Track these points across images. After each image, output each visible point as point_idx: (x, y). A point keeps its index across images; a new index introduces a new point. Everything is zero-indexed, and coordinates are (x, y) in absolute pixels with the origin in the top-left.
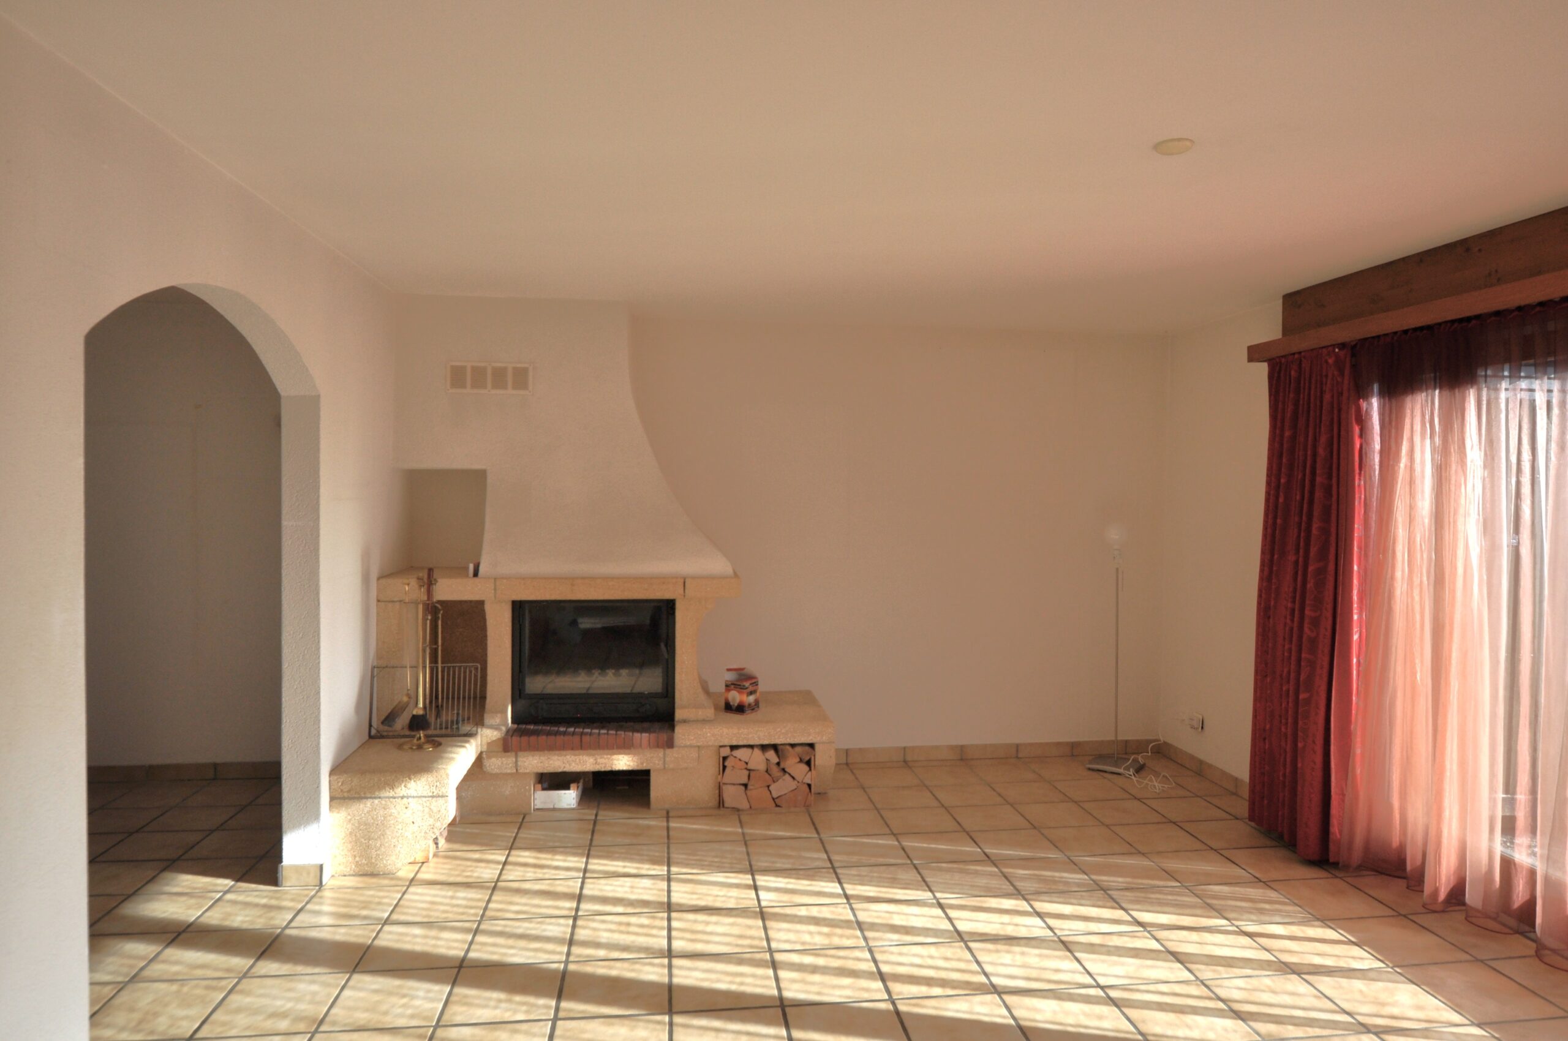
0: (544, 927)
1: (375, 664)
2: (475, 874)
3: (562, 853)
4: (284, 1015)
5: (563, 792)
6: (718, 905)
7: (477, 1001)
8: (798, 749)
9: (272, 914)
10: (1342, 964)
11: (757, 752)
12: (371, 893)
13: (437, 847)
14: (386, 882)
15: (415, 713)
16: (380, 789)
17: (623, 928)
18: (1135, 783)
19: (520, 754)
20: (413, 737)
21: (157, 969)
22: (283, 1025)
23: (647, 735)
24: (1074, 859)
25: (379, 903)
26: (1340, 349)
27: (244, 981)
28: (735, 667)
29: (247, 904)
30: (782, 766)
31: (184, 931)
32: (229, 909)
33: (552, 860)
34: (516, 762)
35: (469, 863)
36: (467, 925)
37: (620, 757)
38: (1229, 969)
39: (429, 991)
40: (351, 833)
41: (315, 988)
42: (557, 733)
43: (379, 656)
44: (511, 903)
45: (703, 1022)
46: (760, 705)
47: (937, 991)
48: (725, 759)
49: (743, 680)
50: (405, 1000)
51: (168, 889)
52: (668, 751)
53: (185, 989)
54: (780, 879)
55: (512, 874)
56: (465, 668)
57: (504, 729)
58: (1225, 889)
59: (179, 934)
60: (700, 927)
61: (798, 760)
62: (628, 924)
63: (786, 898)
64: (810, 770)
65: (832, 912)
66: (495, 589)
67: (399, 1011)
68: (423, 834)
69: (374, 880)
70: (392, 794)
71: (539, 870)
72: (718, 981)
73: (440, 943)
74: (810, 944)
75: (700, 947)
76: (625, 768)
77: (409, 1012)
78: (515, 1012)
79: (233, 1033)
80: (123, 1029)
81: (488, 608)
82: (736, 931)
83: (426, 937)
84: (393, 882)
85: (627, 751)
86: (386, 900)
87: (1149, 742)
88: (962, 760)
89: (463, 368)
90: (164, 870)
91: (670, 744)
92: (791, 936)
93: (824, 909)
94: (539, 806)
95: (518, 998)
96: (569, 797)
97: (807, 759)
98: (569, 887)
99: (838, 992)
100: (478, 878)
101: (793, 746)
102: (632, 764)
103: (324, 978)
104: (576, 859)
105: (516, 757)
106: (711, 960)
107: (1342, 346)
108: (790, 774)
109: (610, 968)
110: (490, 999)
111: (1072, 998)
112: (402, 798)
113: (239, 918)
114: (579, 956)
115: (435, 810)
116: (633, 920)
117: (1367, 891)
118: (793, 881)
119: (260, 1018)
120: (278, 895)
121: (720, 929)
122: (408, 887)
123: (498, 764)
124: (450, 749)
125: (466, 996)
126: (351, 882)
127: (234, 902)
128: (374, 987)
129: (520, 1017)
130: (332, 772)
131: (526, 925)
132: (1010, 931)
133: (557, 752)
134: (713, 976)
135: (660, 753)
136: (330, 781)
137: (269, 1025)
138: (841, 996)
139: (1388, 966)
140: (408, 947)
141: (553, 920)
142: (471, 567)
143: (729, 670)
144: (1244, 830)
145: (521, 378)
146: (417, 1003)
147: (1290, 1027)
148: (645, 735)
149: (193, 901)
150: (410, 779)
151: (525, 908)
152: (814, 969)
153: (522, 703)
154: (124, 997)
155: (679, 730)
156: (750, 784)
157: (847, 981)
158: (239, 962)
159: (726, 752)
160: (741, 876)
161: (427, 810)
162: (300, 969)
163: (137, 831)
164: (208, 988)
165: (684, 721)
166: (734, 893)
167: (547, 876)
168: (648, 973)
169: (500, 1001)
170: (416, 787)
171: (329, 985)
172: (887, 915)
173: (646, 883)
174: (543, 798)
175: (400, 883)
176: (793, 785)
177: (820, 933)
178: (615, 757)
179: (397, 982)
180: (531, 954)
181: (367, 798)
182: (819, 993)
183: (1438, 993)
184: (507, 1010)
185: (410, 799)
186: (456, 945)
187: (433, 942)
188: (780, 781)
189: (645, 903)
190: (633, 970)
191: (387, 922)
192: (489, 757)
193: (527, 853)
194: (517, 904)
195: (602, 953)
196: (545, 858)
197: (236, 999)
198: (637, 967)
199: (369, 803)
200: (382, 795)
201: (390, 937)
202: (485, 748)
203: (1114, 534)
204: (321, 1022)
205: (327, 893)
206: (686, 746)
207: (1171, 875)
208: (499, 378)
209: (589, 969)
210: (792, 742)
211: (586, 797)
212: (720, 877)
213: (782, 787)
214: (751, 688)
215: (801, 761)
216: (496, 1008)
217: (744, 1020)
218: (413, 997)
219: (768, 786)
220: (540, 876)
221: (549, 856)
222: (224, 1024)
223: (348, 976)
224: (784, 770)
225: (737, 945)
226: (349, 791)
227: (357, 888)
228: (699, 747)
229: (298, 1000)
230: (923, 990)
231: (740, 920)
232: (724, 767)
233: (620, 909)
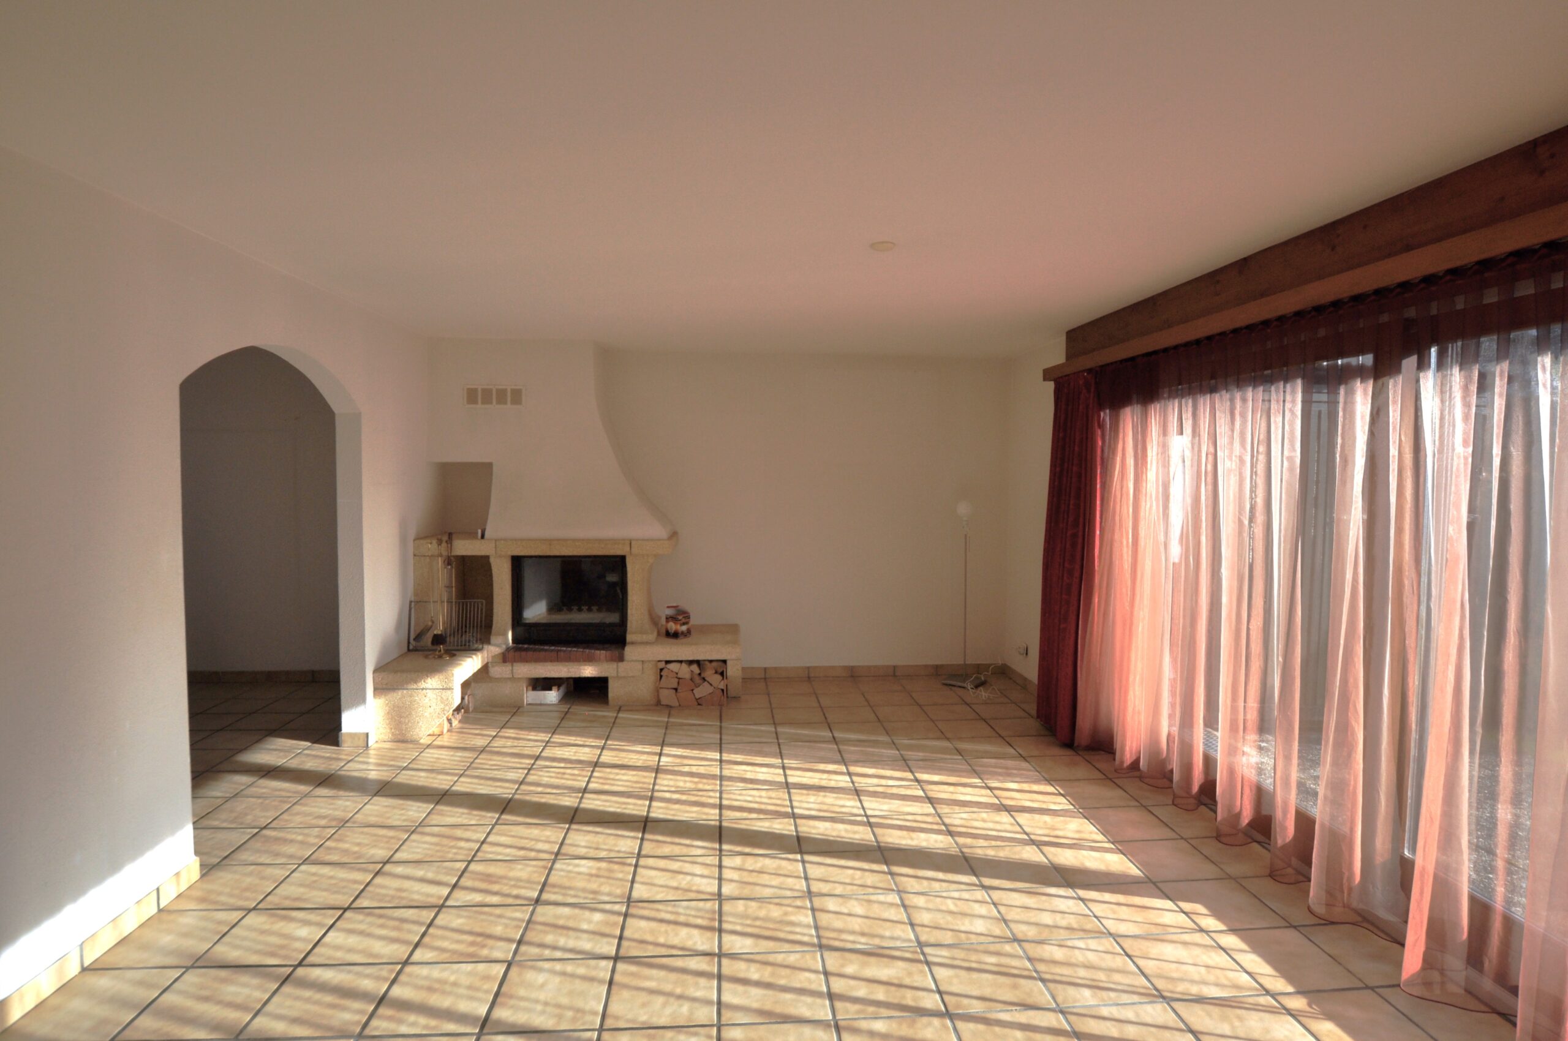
0: (507, 774)
1: (413, 599)
2: (472, 743)
3: (535, 731)
4: (324, 817)
5: (547, 692)
6: (630, 764)
7: (449, 813)
8: (714, 664)
9: (331, 763)
10: (1044, 806)
11: (684, 665)
12: (399, 752)
13: (451, 726)
14: (411, 746)
15: (435, 633)
16: (407, 683)
17: (559, 776)
18: (971, 694)
19: (515, 664)
20: (435, 650)
21: (253, 790)
22: (323, 822)
23: (604, 652)
24: (895, 741)
25: (403, 758)
26: (1088, 374)
27: (305, 799)
28: (675, 605)
29: (316, 757)
30: (703, 675)
31: (273, 771)
32: (304, 759)
33: (528, 735)
34: (512, 670)
35: (470, 736)
36: (456, 771)
37: (586, 667)
38: (962, 808)
39: (419, 807)
40: (388, 713)
41: (348, 803)
42: (541, 650)
43: (416, 594)
44: (490, 760)
45: (590, 828)
46: (692, 633)
47: (754, 816)
48: (661, 670)
49: (680, 615)
50: (403, 812)
51: (268, 746)
52: (620, 664)
53: (267, 801)
54: (680, 750)
55: (498, 743)
56: (474, 603)
57: (504, 647)
58: (993, 761)
59: (269, 772)
60: (612, 776)
61: (714, 672)
62: (564, 774)
63: (678, 761)
64: (723, 679)
65: (706, 770)
66: (496, 548)
67: (398, 817)
68: (437, 714)
69: (404, 745)
70: (415, 686)
71: (516, 741)
72: (610, 806)
73: (436, 781)
74: (682, 787)
75: (606, 787)
76: (589, 675)
77: (404, 818)
78: (471, 819)
79: (292, 825)
80: (225, 821)
81: (492, 560)
82: (635, 779)
83: (427, 777)
84: (415, 746)
85: (591, 663)
86: (407, 756)
87: (989, 665)
88: (852, 676)
89: (476, 390)
90: (266, 736)
91: (621, 659)
92: (671, 783)
93: (702, 767)
94: (530, 701)
95: (475, 812)
96: (552, 696)
97: (721, 671)
98: (533, 751)
99: (686, 815)
100: (474, 745)
101: (711, 661)
102: (594, 672)
103: (355, 798)
104: (544, 735)
105: (512, 666)
106: (610, 795)
107: (1090, 371)
108: (708, 682)
109: (543, 797)
110: (457, 812)
111: (843, 821)
112: (423, 689)
113: (309, 764)
114: (525, 790)
115: (445, 698)
116: (568, 771)
117: (1094, 764)
118: (688, 751)
119: (310, 818)
120: (338, 752)
121: (625, 778)
122: (425, 749)
123: (500, 671)
124: (463, 659)
125: (442, 810)
126: (388, 745)
127: (308, 755)
128: (386, 804)
129: (473, 822)
130: (375, 671)
131: (496, 772)
132: (824, 783)
133: (541, 664)
134: (608, 804)
135: (614, 665)
136: (373, 677)
137: (315, 822)
138: (687, 817)
139: (1075, 808)
140: (414, 783)
141: (515, 770)
142: (480, 531)
143: (668, 607)
144: (1034, 724)
145: (517, 397)
146: (411, 813)
147: (981, 841)
148: (603, 652)
149: (282, 754)
150: (428, 677)
151: (499, 763)
152: (678, 802)
153: (520, 630)
154: (228, 805)
155: (628, 650)
156: (679, 688)
157: (695, 809)
158: (303, 788)
159: (662, 665)
160: (654, 747)
161: (439, 698)
162: (341, 793)
163: (254, 713)
164: (281, 801)
165: (632, 643)
166: (644, 757)
167: (520, 745)
168: (566, 801)
169: (463, 814)
170: (432, 682)
171: (356, 802)
172: (743, 772)
173: (587, 750)
174: (532, 697)
175: (420, 746)
176: (711, 690)
177: (691, 782)
178: (582, 667)
179: (401, 802)
180: (493, 789)
181: (399, 689)
182: (674, 815)
183: (1098, 824)
184: (466, 818)
185: (428, 691)
186: (445, 782)
187: (431, 780)
188: (701, 686)
189: (580, 762)
190: (557, 799)
191: (405, 768)
192: (493, 666)
193: (512, 731)
194: (495, 760)
195: (540, 789)
196: (523, 734)
197: (297, 808)
198: (560, 797)
199: (400, 692)
200: (409, 687)
201: (404, 777)
202: (490, 660)
203: (963, 509)
204: (347, 821)
205: (372, 752)
206: (633, 661)
207: (959, 752)
208: (501, 397)
209: (528, 798)
210: (710, 658)
211: (567, 697)
212: (639, 748)
213: (702, 691)
214: (684, 620)
215: (716, 672)
216: (459, 817)
217: (617, 828)
218: (408, 810)
219: (692, 690)
220: (516, 744)
221: (526, 733)
222: (287, 821)
223: (370, 797)
224: (704, 679)
225: (632, 787)
226: (387, 684)
227: (391, 749)
228: (643, 661)
229: (335, 809)
230: (745, 815)
231: (640, 773)
232: (661, 676)
233: (562, 765)
